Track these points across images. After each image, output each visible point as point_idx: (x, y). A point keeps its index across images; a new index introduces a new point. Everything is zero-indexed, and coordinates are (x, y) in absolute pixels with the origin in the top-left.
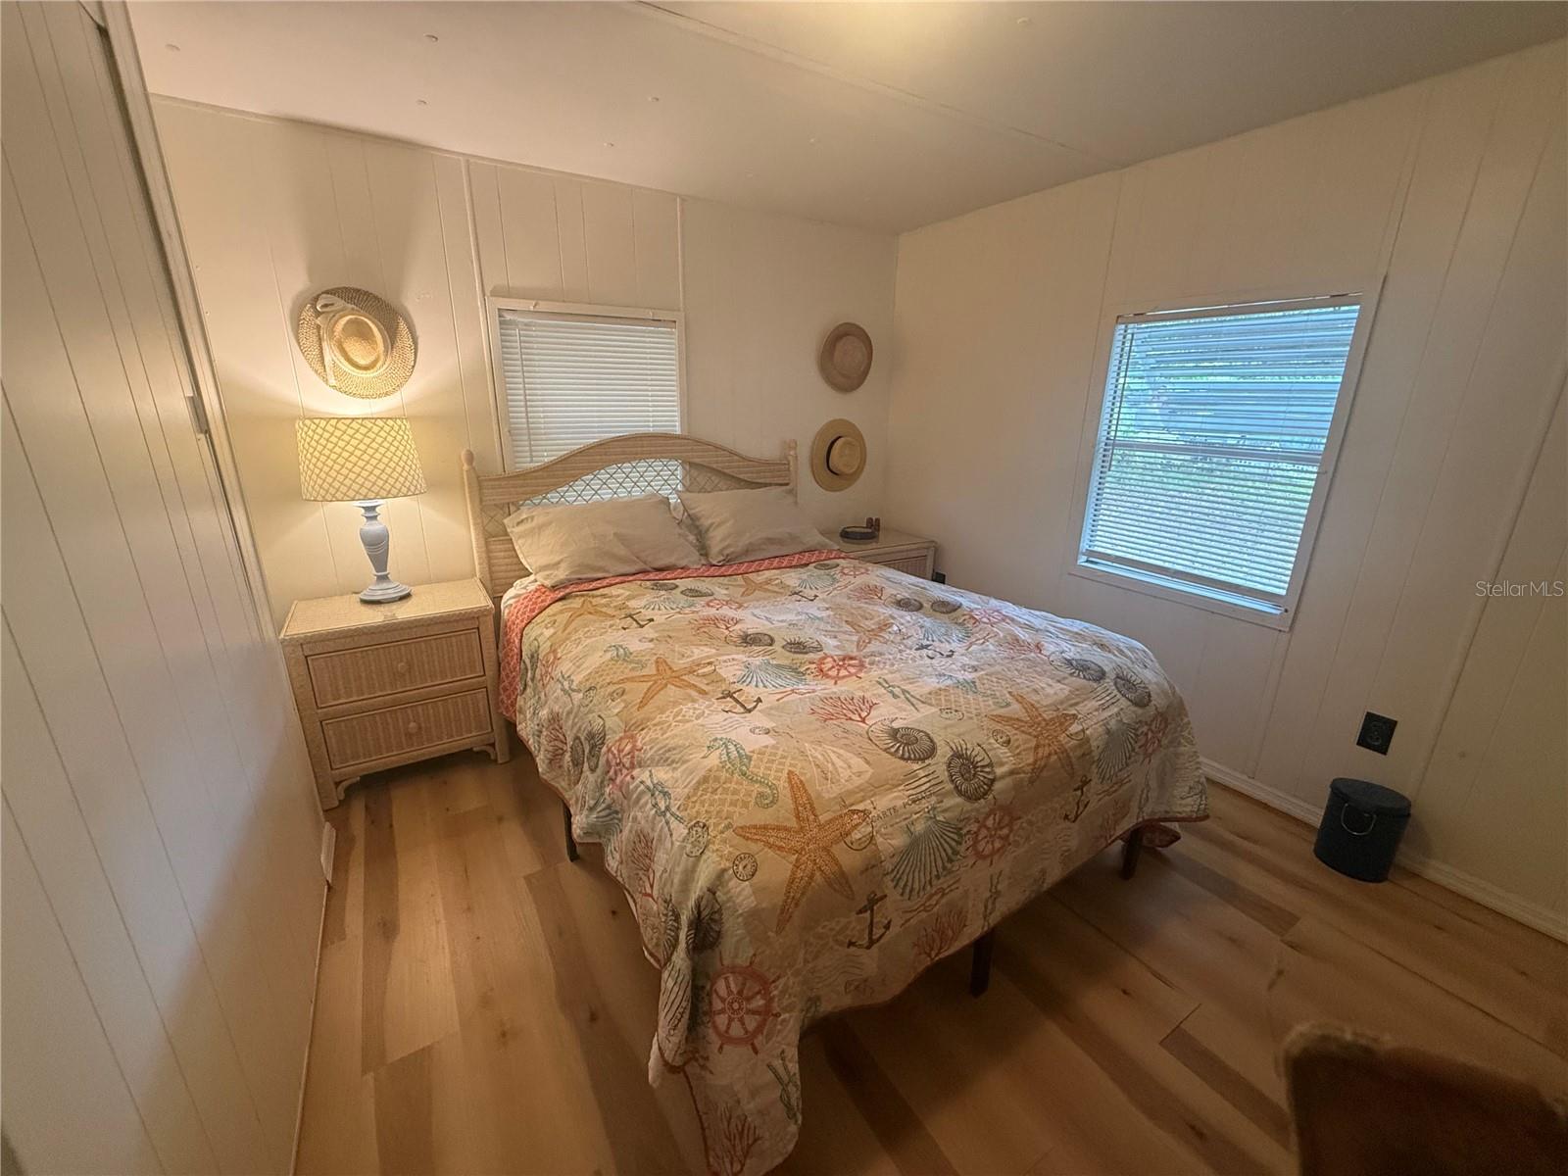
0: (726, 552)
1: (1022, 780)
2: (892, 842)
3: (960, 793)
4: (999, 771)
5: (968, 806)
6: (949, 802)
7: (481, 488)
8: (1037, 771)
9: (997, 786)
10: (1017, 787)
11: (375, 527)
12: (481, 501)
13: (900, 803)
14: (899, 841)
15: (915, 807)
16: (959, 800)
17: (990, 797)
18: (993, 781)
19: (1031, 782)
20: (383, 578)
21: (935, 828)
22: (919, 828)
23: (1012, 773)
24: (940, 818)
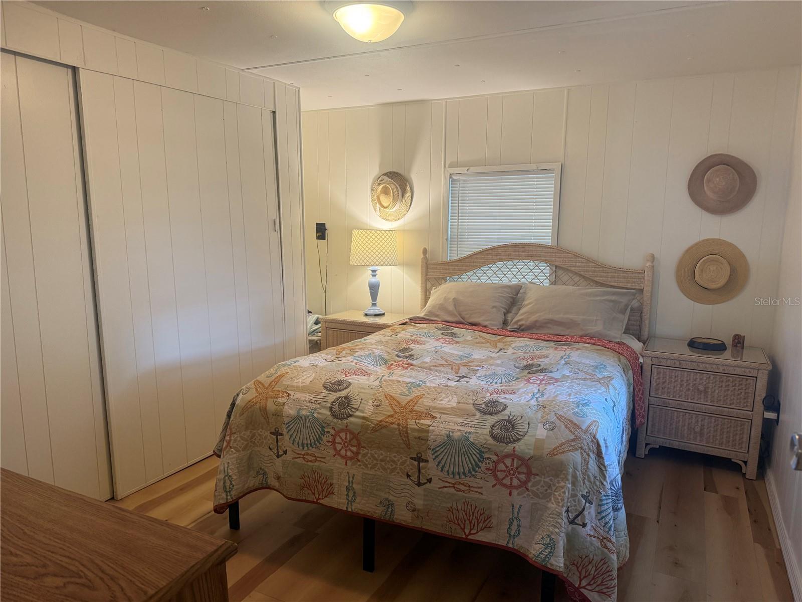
0: (520, 323)
1: (368, 425)
2: (290, 411)
3: (331, 411)
4: (358, 413)
5: (331, 418)
6: (323, 411)
7: (427, 268)
8: (380, 427)
9: (352, 419)
10: (364, 428)
11: (373, 280)
12: (426, 275)
13: (303, 399)
14: (293, 412)
15: (308, 405)
16: (328, 413)
17: (345, 422)
18: (351, 416)
19: (374, 430)
20: (374, 305)
21: (311, 418)
22: (303, 413)
23: (364, 418)
24: (315, 415)
